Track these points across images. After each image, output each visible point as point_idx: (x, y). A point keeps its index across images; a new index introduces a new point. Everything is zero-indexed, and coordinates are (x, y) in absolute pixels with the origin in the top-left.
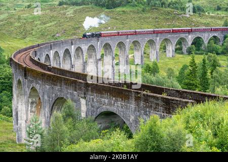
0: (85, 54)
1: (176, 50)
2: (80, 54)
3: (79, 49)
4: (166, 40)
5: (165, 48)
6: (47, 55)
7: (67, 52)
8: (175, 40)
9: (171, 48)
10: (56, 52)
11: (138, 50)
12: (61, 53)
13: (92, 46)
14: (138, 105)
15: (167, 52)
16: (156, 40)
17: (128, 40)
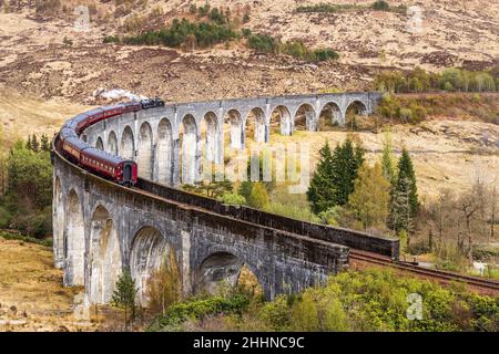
0: (155, 132)
1: (297, 123)
2: (147, 133)
3: (145, 125)
4: (281, 108)
5: (278, 119)
6: (100, 138)
7: (128, 130)
8: (294, 107)
9: (288, 121)
10: (112, 132)
11: (237, 124)
12: (119, 133)
13: (165, 120)
14: (269, 247)
15: (282, 126)
16: (265, 107)
17: (221, 109)
